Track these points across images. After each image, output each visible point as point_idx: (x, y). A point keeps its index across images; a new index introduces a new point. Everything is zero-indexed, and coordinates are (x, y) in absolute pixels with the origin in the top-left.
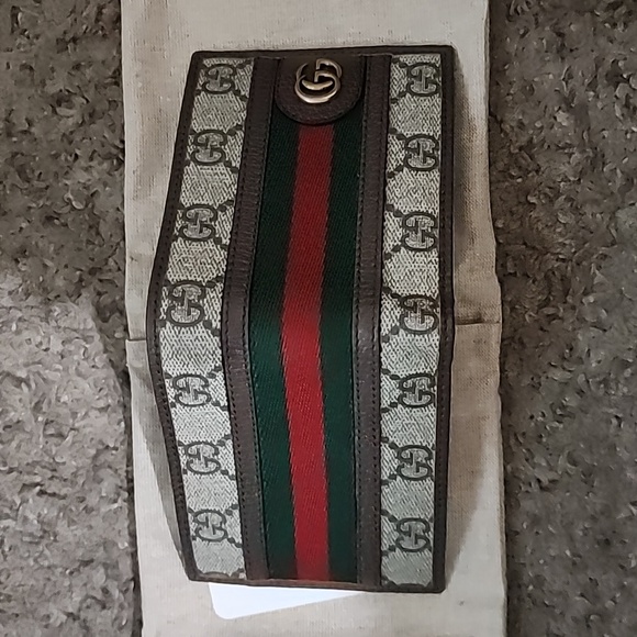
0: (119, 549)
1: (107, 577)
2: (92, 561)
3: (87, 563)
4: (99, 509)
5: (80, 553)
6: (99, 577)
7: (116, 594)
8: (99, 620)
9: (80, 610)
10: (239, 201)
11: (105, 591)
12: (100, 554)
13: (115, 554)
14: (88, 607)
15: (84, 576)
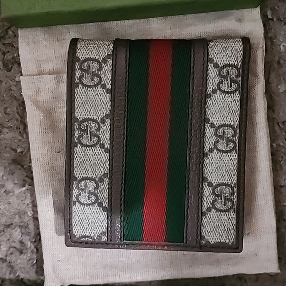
0: (28, 216)
1: (23, 233)
2: (12, 224)
3: (8, 226)
4: (13, 192)
5: (3, 220)
6: (17, 234)
7: (29, 244)
8: (19, 261)
9: (6, 256)
11: (21, 242)
12: (17, 219)
13: (26, 219)
14: (12, 254)
15: (7, 234)
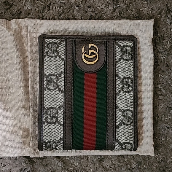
10: (65, 105)
